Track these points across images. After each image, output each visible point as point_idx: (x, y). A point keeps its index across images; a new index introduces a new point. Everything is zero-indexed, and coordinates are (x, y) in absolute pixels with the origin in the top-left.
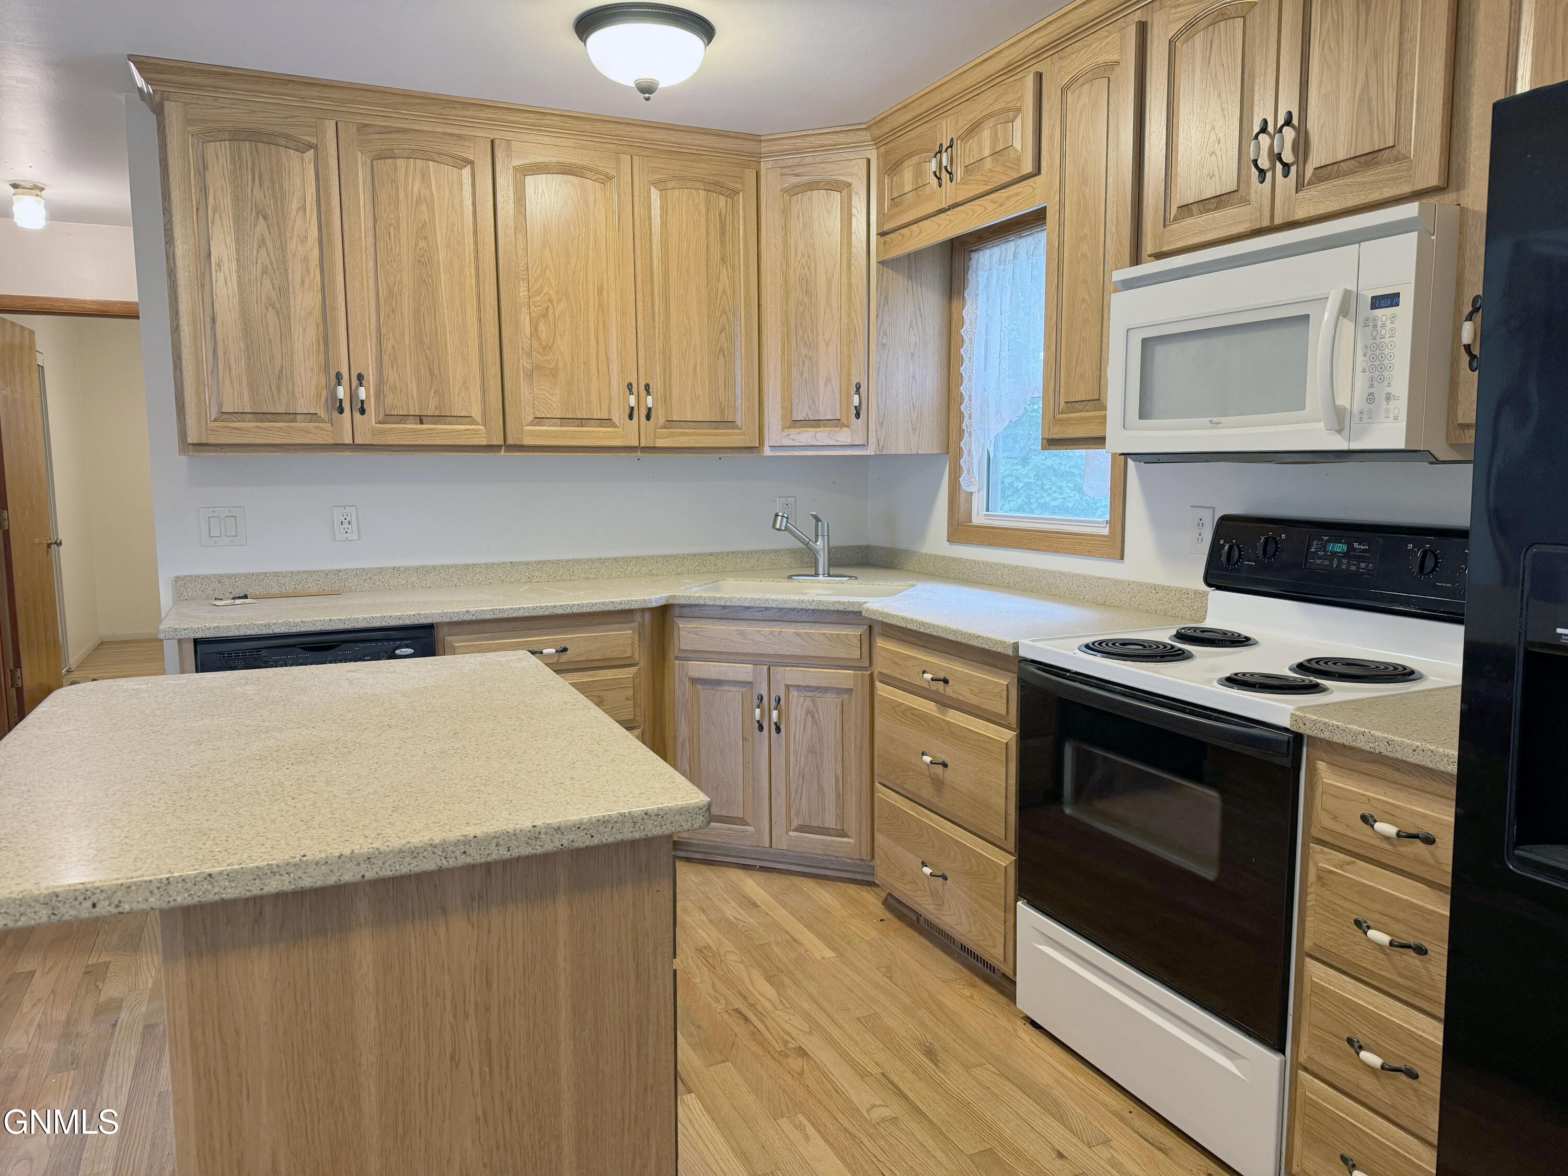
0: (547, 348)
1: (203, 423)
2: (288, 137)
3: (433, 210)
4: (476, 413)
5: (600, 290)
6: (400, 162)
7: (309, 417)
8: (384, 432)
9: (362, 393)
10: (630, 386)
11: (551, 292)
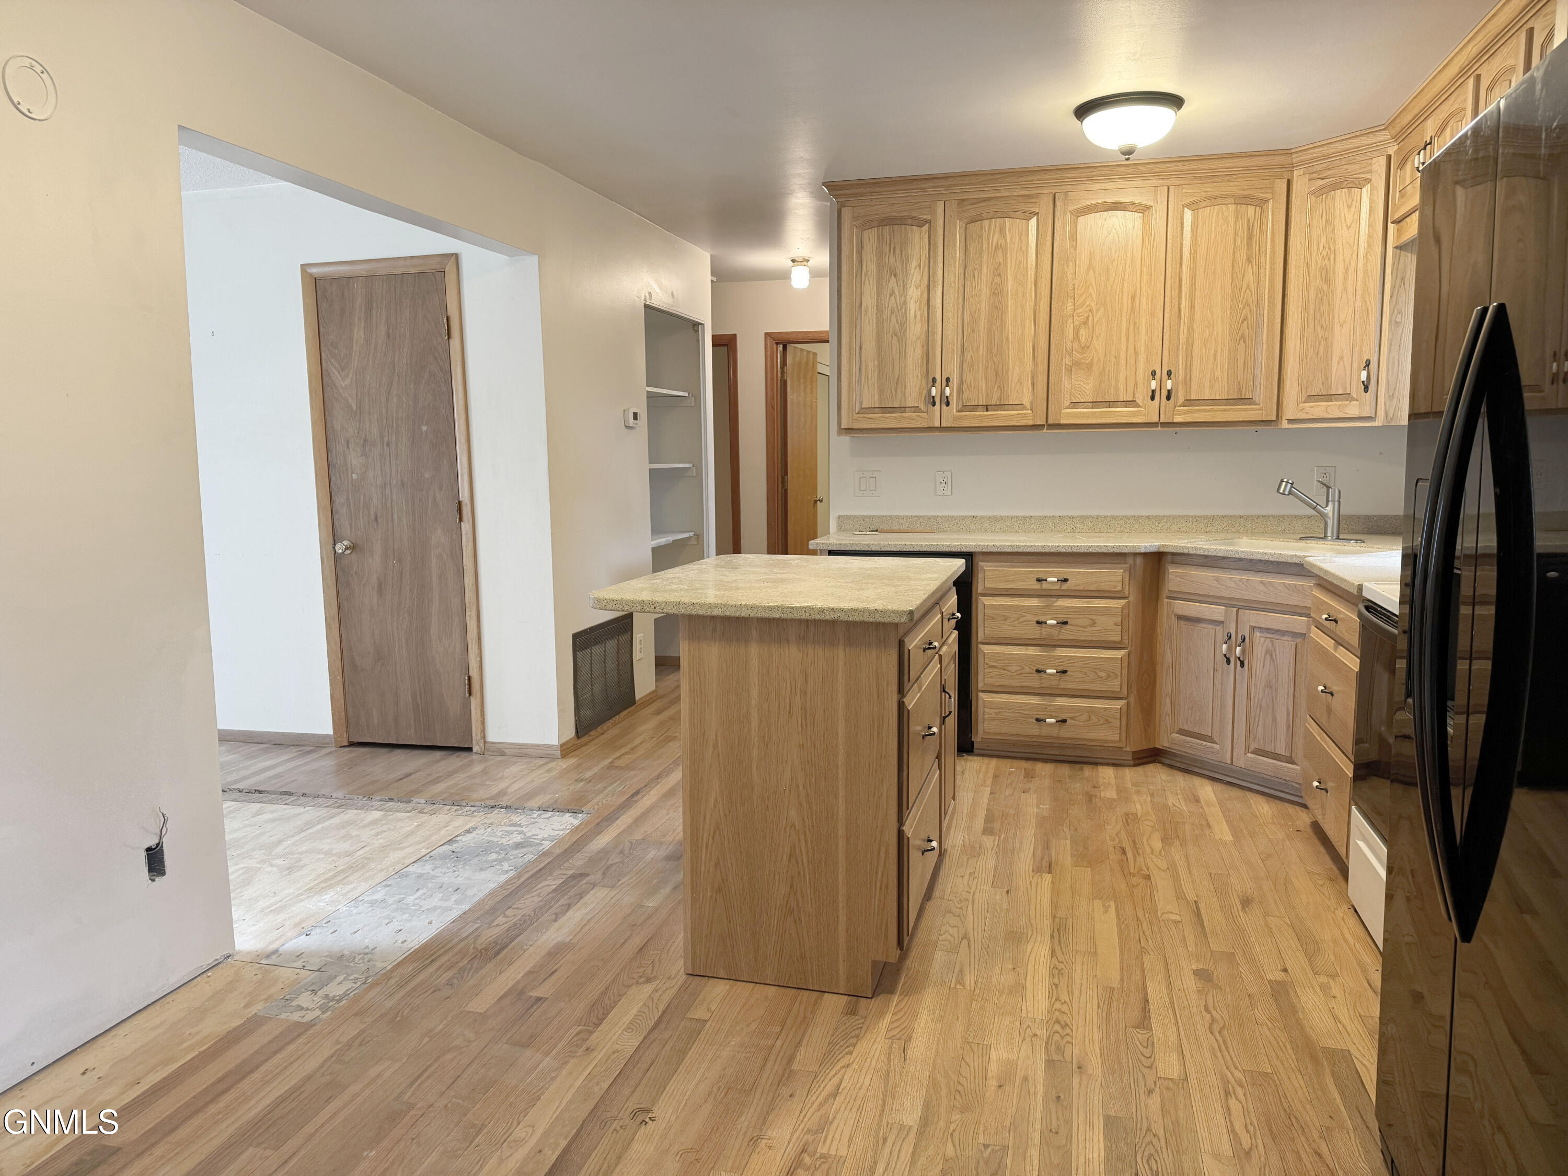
0: (1085, 348)
1: (851, 415)
2: (913, 218)
3: (1006, 254)
4: (1026, 401)
5: (1133, 298)
6: (986, 223)
7: (913, 409)
8: (961, 418)
9: (948, 391)
10: (1154, 373)
11: (1093, 305)
